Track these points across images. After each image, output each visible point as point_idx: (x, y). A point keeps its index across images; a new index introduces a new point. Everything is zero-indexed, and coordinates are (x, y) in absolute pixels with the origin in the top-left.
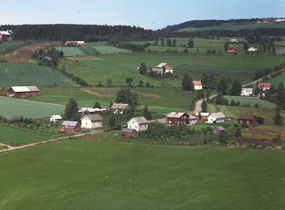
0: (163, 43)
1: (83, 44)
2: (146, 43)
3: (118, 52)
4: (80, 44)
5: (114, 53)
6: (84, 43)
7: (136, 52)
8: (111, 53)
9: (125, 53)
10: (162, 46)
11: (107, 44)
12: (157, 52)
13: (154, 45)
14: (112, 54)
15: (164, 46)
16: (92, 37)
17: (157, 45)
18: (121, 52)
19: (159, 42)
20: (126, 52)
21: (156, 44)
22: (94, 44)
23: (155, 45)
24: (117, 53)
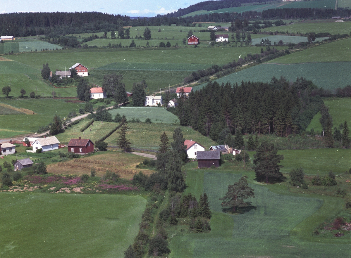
0: (113, 35)
1: (11, 39)
2: (93, 35)
3: (41, 50)
5: (36, 51)
6: (13, 38)
7: (67, 49)
8: (32, 51)
9: (51, 50)
10: (113, 39)
12: (95, 47)
13: (102, 38)
14: (33, 52)
15: (115, 38)
16: (30, 30)
17: (106, 38)
18: (46, 49)
19: (109, 34)
20: (54, 49)
21: (105, 37)
23: (104, 38)
24: (40, 51)
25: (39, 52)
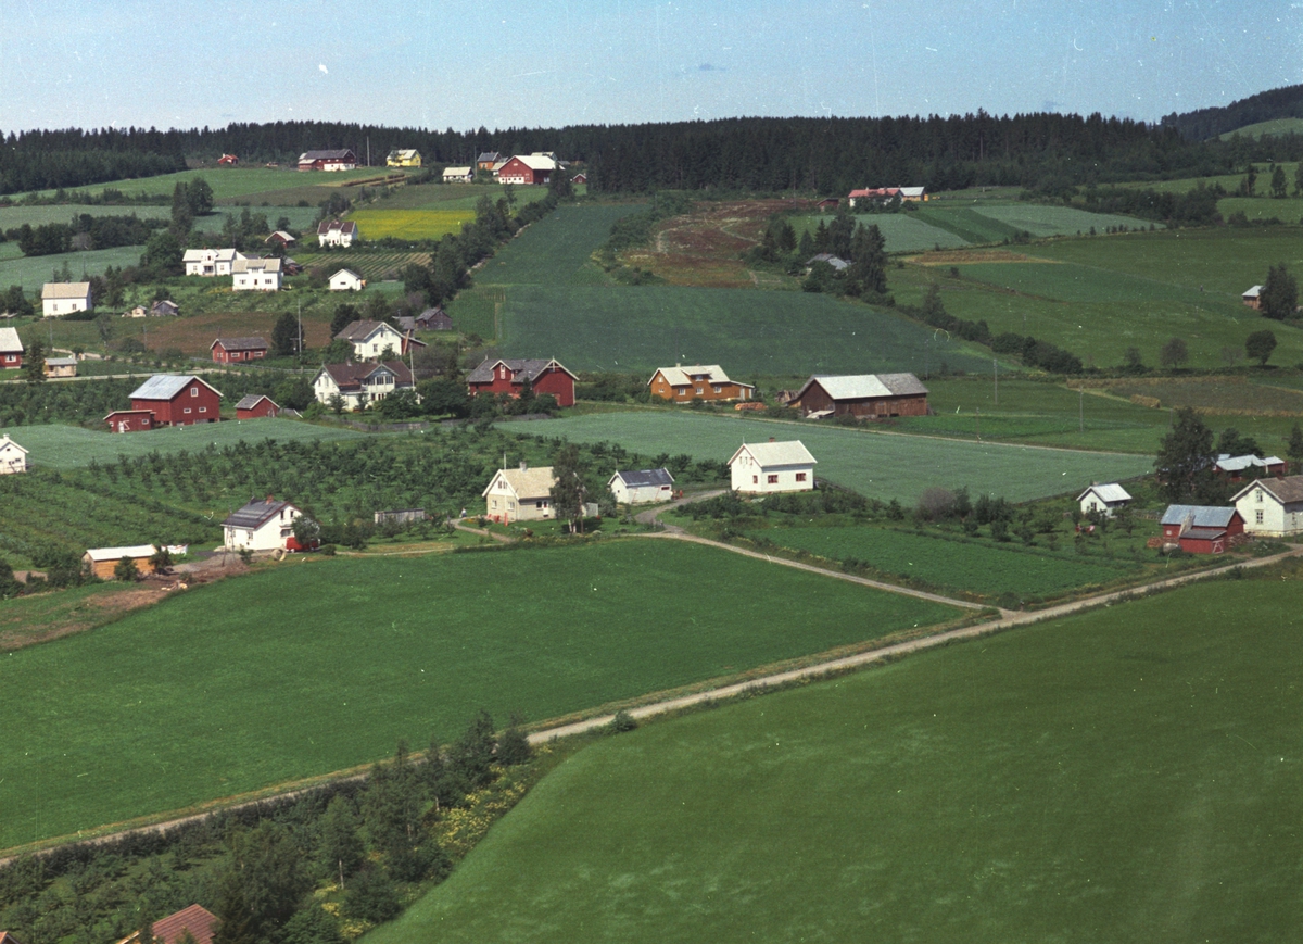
0: (1279, 181)
1: (919, 199)
2: (1201, 186)
3: (1108, 231)
4: (913, 199)
5: (1093, 232)
6: (922, 196)
7: (1182, 228)
8: (1079, 232)
9: (1135, 230)
10: (1276, 197)
11: (1023, 198)
12: (1275, 221)
13: (1237, 195)
14: (1085, 238)
15: (1283, 196)
16: (947, 170)
17: (1251, 195)
18: (1121, 228)
19: (1264, 182)
20: (1143, 229)
21: (1246, 191)
22: (962, 198)
23: (1245, 195)
24: (1104, 234)
25: (1101, 238)
